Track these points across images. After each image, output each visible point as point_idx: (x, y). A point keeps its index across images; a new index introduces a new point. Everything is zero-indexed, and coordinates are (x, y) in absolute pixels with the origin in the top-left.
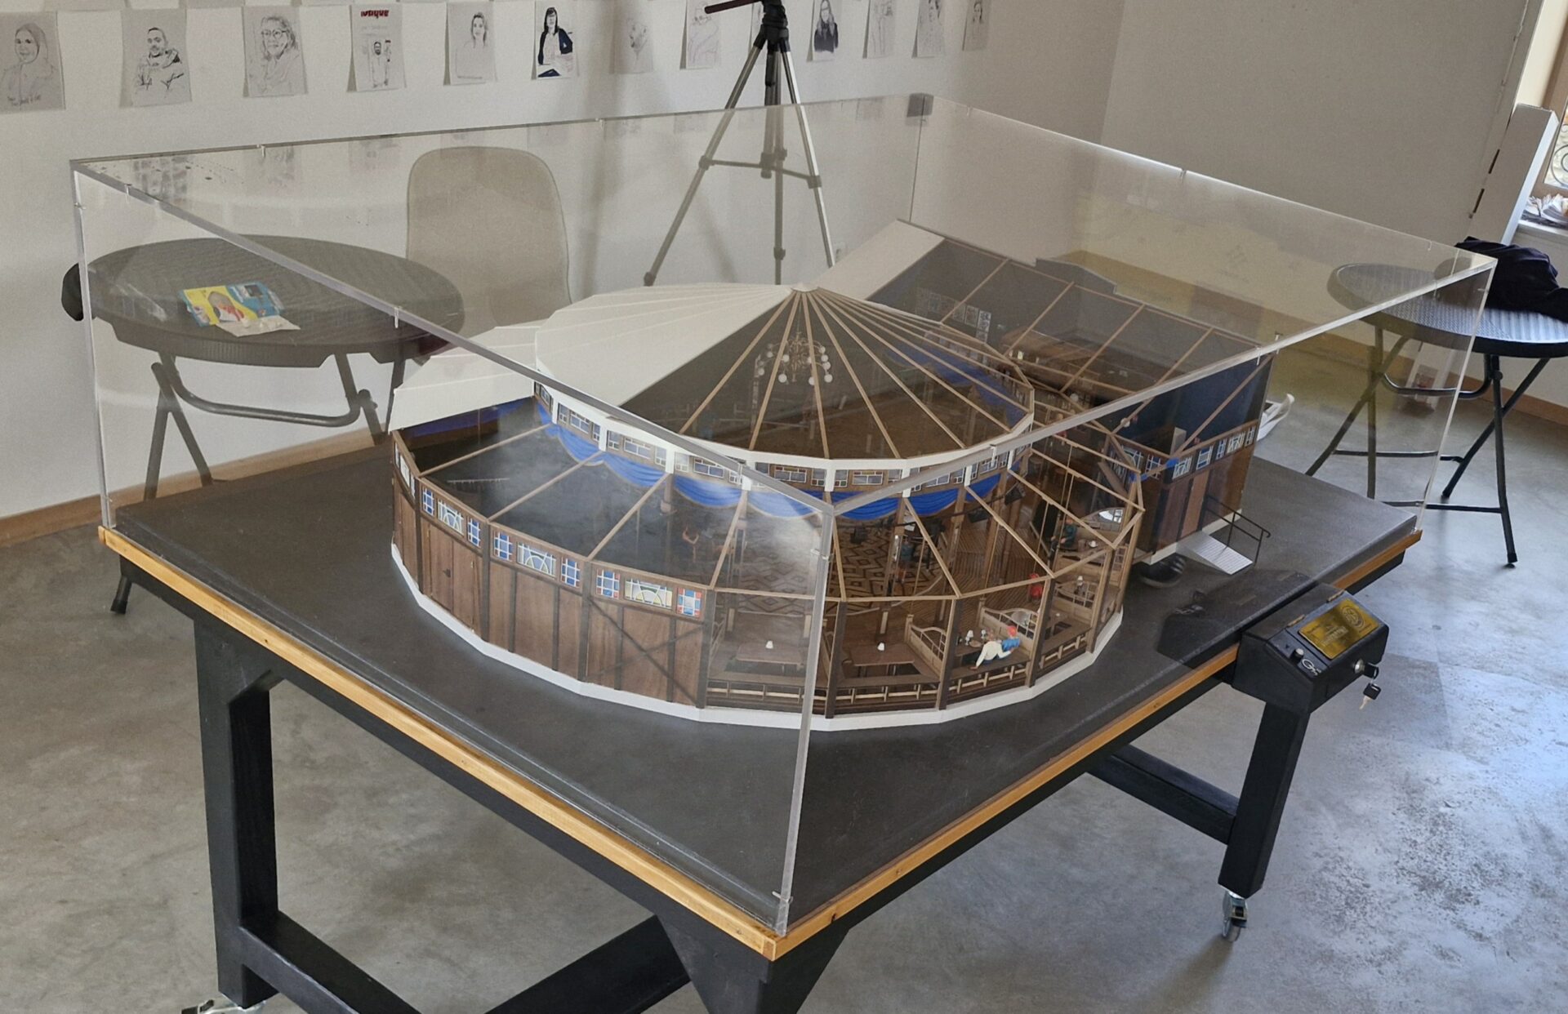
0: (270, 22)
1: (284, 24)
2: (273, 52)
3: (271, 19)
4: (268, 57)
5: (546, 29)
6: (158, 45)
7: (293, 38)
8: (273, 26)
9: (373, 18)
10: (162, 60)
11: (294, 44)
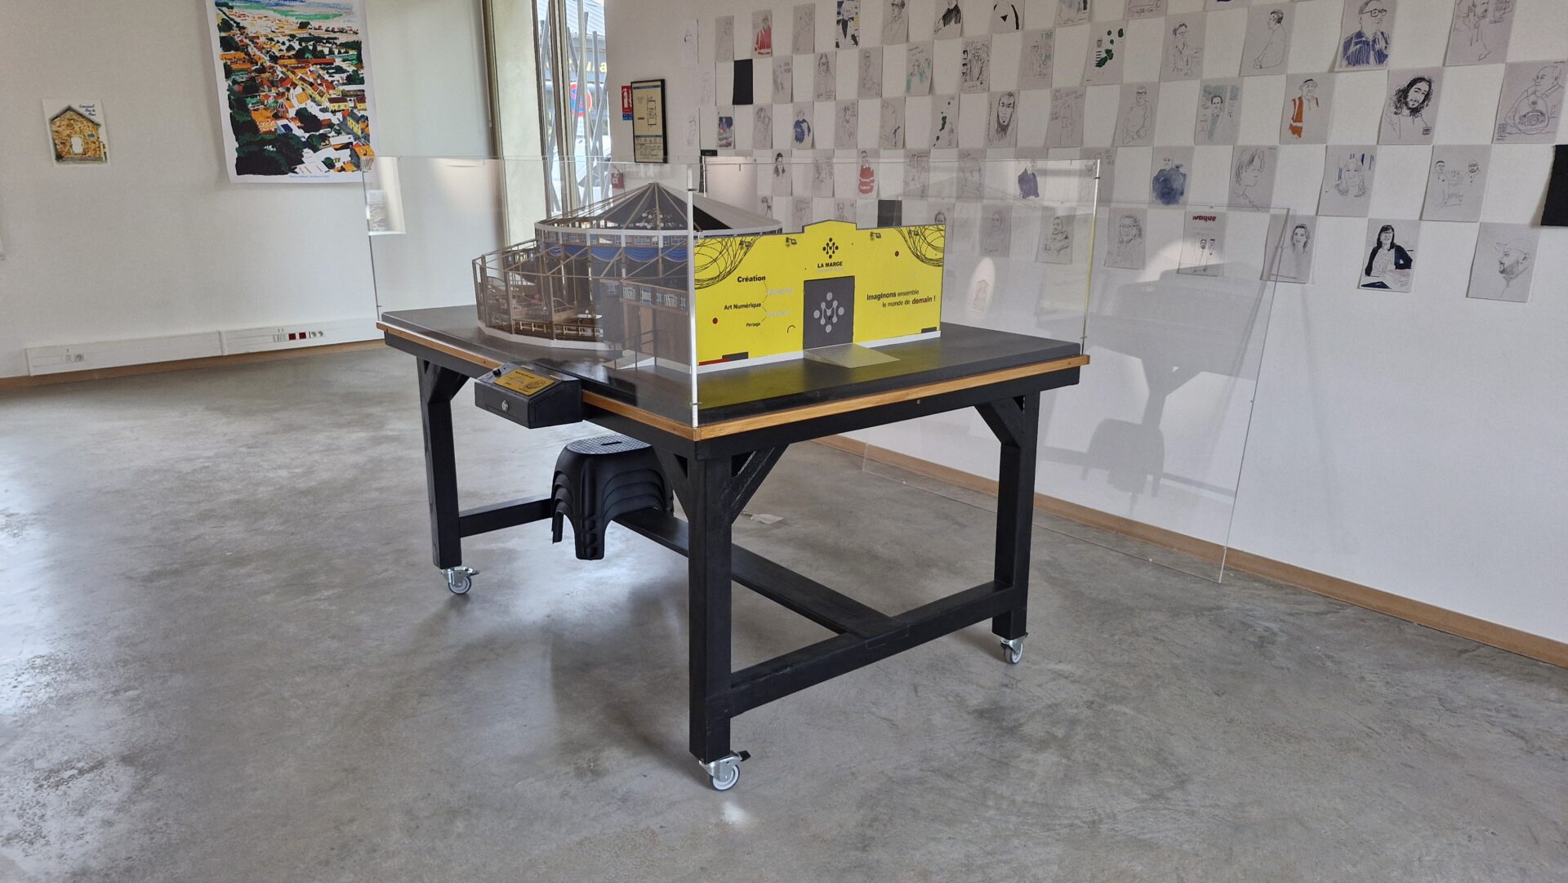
0: (1127, 219)
1: (1135, 221)
2: (1125, 239)
3: (1127, 217)
4: (1122, 242)
5: (1380, 244)
6: (1058, 228)
7: (1140, 230)
8: (1128, 222)
9: (1203, 222)
10: (1059, 237)
11: (1140, 235)
